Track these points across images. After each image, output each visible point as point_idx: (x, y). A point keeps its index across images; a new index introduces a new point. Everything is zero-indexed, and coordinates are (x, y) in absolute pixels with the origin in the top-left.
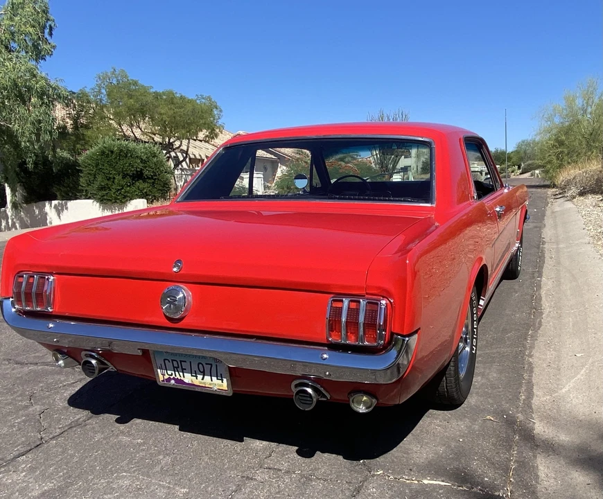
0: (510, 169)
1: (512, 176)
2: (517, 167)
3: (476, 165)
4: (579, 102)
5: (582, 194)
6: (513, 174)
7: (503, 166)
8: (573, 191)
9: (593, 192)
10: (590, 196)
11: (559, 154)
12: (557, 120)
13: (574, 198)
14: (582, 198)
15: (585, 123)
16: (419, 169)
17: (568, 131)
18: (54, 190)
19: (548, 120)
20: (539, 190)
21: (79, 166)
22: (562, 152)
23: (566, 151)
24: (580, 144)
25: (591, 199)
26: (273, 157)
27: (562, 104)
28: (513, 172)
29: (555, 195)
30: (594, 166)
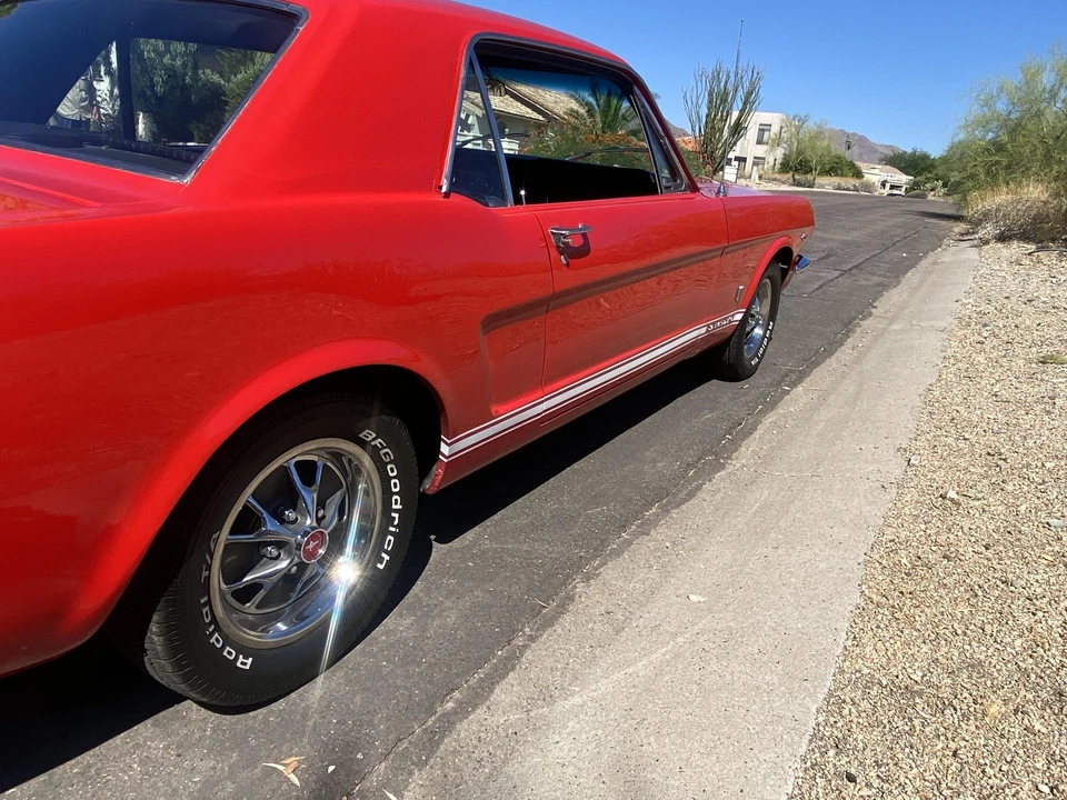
0: (928, 185)
1: (930, 197)
2: (941, 183)
3: (877, 171)
4: (1047, 80)
5: (1002, 238)
6: (932, 193)
7: (919, 178)
8: (989, 230)
9: (1024, 237)
10: (1015, 244)
11: (992, 165)
12: (1001, 106)
13: (987, 242)
14: (999, 245)
15: (1051, 118)
16: (778, 166)
17: (1015, 129)
18: (192, 127)
19: (986, 104)
20: (944, 223)
21: (225, 96)
22: (997, 162)
23: (1005, 162)
24: (1033, 152)
25: (1016, 249)
26: (541, 118)
27: (1015, 79)
28: (932, 190)
29: (962, 235)
30: (1035, 193)
